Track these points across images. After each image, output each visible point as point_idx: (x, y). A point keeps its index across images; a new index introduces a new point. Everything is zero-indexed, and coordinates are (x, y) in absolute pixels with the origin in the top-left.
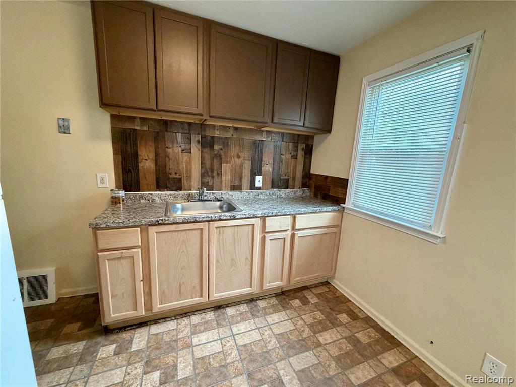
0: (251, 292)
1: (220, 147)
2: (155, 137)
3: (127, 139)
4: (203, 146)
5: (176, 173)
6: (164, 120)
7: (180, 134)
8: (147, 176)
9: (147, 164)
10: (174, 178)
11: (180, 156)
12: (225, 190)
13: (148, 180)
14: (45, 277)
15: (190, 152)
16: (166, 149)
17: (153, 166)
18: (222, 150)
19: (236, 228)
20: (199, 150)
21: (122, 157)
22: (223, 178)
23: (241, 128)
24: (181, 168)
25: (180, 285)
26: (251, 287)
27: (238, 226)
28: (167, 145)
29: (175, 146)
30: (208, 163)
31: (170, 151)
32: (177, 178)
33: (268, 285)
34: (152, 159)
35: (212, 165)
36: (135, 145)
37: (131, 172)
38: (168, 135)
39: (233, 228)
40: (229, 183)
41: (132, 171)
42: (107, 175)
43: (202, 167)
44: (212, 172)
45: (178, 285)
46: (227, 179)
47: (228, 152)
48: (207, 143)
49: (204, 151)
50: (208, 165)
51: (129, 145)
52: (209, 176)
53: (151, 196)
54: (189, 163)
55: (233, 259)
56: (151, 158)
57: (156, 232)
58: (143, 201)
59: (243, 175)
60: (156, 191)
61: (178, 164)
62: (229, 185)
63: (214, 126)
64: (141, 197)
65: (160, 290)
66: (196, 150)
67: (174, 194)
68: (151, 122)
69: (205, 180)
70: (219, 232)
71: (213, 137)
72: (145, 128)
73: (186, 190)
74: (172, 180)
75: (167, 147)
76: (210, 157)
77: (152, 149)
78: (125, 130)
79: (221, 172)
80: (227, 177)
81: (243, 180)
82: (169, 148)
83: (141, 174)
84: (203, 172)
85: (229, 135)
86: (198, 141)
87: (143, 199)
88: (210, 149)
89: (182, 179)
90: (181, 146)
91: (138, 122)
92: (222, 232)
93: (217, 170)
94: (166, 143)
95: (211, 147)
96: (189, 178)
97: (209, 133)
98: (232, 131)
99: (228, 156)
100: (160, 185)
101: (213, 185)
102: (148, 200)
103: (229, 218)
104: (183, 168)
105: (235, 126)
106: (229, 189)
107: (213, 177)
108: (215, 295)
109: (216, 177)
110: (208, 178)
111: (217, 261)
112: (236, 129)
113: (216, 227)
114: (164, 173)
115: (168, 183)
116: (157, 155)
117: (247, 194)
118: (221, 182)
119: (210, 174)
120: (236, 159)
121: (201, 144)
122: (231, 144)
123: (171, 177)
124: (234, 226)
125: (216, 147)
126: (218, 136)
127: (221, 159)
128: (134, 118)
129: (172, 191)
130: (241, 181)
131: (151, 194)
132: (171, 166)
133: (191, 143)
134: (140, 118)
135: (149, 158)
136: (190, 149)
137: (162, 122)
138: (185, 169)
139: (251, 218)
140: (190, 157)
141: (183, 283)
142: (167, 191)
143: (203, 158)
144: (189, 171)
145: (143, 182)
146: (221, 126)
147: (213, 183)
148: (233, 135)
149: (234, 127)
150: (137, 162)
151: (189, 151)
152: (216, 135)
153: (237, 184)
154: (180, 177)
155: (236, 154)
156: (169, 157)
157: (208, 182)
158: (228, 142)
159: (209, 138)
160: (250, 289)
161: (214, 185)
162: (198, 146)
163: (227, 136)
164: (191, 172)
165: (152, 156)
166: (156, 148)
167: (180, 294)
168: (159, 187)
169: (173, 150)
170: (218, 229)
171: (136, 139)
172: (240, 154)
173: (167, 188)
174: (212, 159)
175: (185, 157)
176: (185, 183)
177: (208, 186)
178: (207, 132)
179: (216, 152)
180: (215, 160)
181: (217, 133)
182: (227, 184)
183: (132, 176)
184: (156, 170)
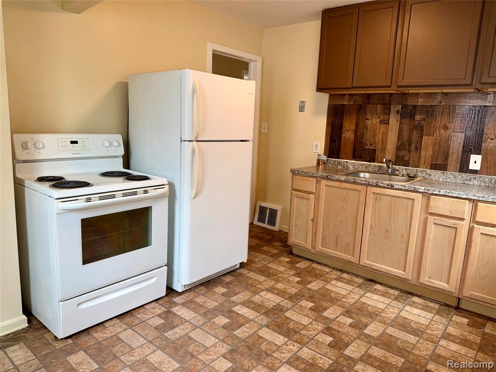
0: (404, 277)
1: (423, 117)
2: (358, 110)
3: (337, 113)
4: (402, 117)
5: (371, 144)
6: (367, 94)
7: (380, 106)
8: (347, 146)
9: (348, 135)
10: (369, 149)
11: (378, 127)
12: (424, 168)
13: (347, 149)
14: (276, 211)
15: (388, 124)
16: (366, 121)
17: (352, 136)
18: (424, 120)
19: (394, 198)
20: (397, 121)
21: (331, 129)
22: (423, 153)
23: (452, 93)
24: (377, 139)
25: (337, 237)
26: (404, 271)
27: (396, 196)
28: (367, 117)
29: (374, 117)
30: (406, 134)
31: (369, 122)
32: (372, 149)
33: (426, 279)
34: (353, 131)
35: (410, 136)
36: (342, 118)
37: (336, 142)
38: (370, 107)
39: (390, 198)
40: (430, 159)
41: (336, 140)
42: (320, 142)
43: (399, 139)
44: (410, 145)
45: (336, 237)
46: (428, 155)
47: (432, 122)
48: (408, 113)
49: (403, 122)
50: (405, 138)
51: (337, 118)
52: (406, 150)
53: (346, 163)
54: (385, 135)
55: (387, 231)
56: (352, 129)
57: (326, 185)
58: (340, 167)
59: (451, 152)
60: (352, 160)
61: (375, 135)
62: (430, 162)
63: (418, 94)
64: (339, 163)
65: (323, 234)
66: (394, 121)
67: (366, 164)
68: (357, 97)
69: (400, 154)
70: (376, 199)
71: (415, 107)
72: (352, 103)
73: (379, 162)
74: (367, 151)
75: (367, 119)
76: (410, 128)
77: (354, 121)
78: (337, 105)
79: (421, 145)
80: (428, 153)
81: (450, 158)
82: (369, 120)
83: (342, 144)
84: (399, 144)
85: (435, 102)
86: (398, 112)
87: (340, 165)
88: (410, 120)
89: (377, 151)
90: (379, 118)
91: (347, 98)
92: (378, 199)
93: (416, 143)
94: (367, 115)
95: (412, 116)
96: (384, 149)
97: (411, 102)
98: (439, 98)
99: (431, 127)
100: (357, 155)
101: (409, 160)
102: (344, 167)
103: (386, 186)
104: (379, 139)
105: (444, 91)
106: (429, 167)
107: (410, 151)
108: (365, 261)
109: (414, 151)
110: (404, 152)
111: (371, 227)
112: (446, 94)
113: (373, 193)
114: (361, 143)
115: (363, 153)
116: (357, 126)
117: (451, 176)
118: (420, 158)
119: (407, 147)
120: (442, 131)
121: (401, 114)
122: (438, 113)
123: (366, 147)
124: (392, 196)
125: (417, 117)
126: (422, 104)
127: (422, 130)
128: (344, 95)
129: (366, 162)
130: (447, 159)
131: (346, 162)
132: (368, 137)
133: (390, 115)
134: (349, 94)
135: (350, 129)
136: (389, 120)
137: (366, 96)
138: (380, 140)
139: (411, 191)
140: (387, 130)
141: (340, 236)
142: (361, 161)
143: (401, 130)
144: (384, 142)
145: (343, 150)
146: (427, 93)
147: (409, 158)
148: (440, 102)
149: (443, 93)
150: (341, 133)
151: (387, 122)
152: (419, 104)
153: (440, 162)
154: (375, 148)
155: (442, 125)
156: (367, 128)
157: (403, 157)
158: (433, 111)
159: (411, 107)
160: (404, 273)
161: (411, 159)
162: (397, 117)
163: (432, 104)
164: (386, 143)
165: (353, 127)
166: (357, 120)
167: (336, 245)
168: (355, 157)
169: (372, 121)
170: (375, 195)
171: (343, 113)
172: (448, 125)
173: (361, 158)
174: (411, 130)
175: (383, 128)
176: (379, 154)
177: (403, 160)
178: (409, 101)
179: (417, 123)
180: (415, 132)
181: (420, 102)
182: (427, 160)
183: (336, 144)
184: (355, 140)
